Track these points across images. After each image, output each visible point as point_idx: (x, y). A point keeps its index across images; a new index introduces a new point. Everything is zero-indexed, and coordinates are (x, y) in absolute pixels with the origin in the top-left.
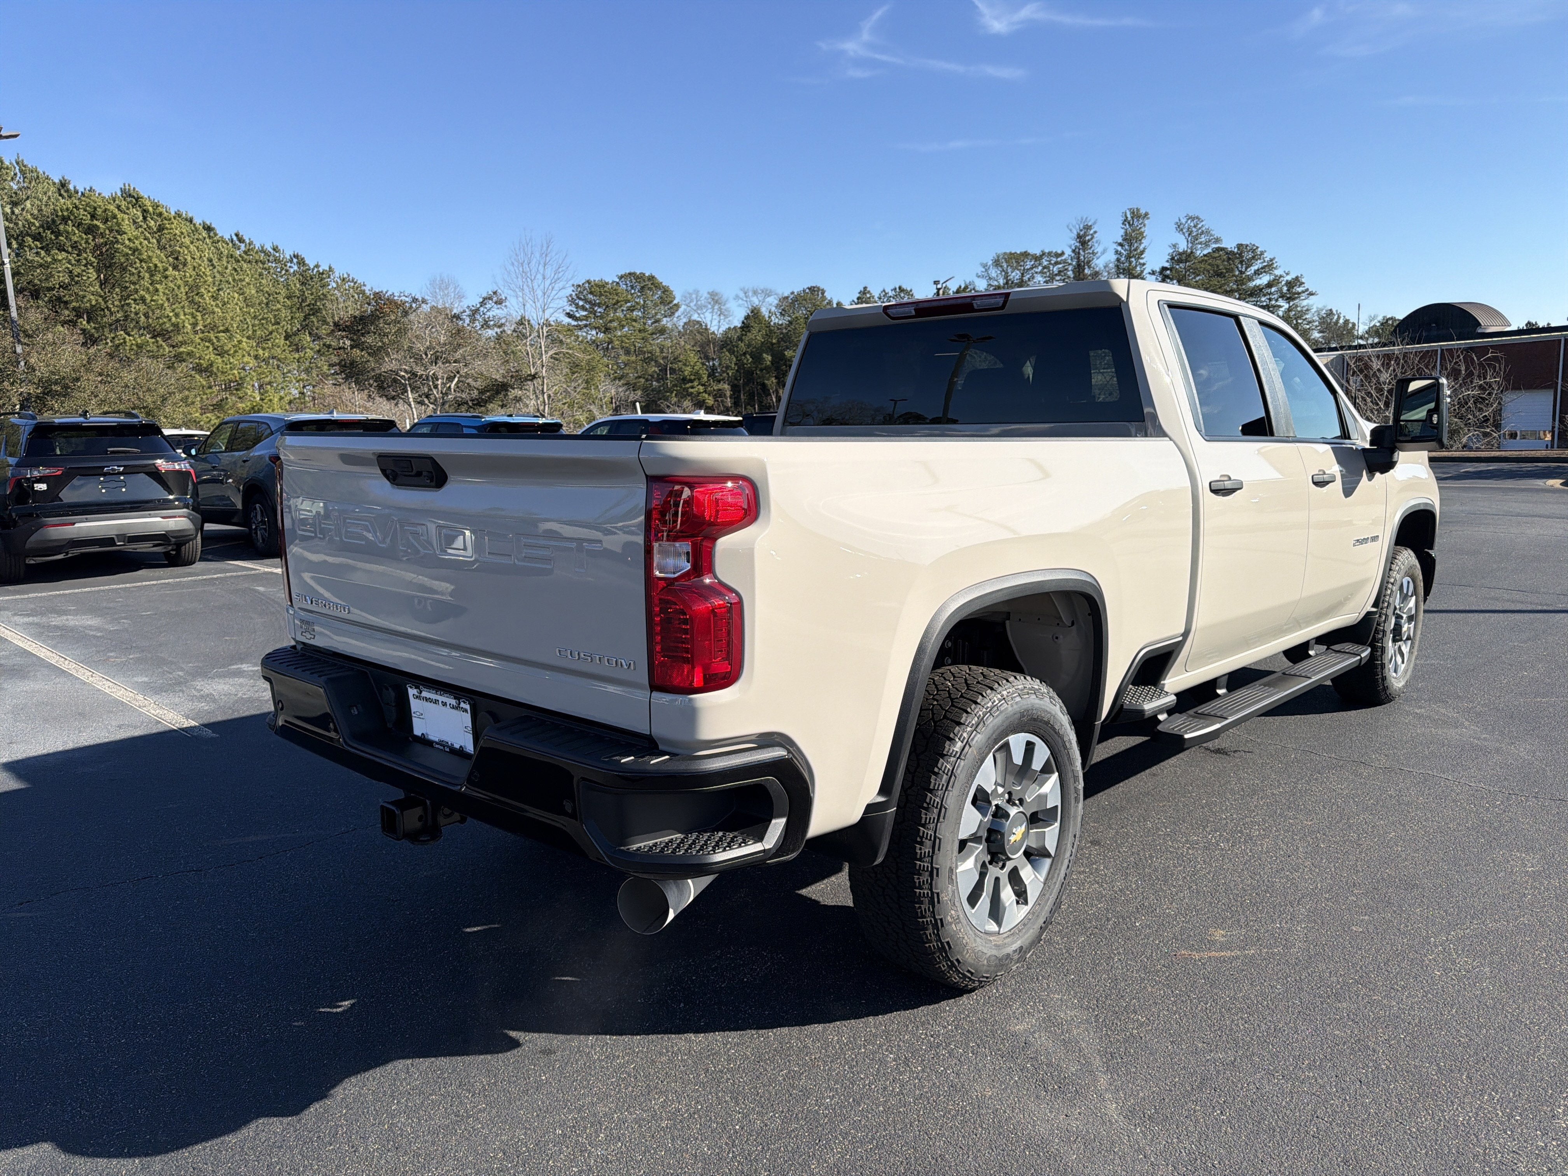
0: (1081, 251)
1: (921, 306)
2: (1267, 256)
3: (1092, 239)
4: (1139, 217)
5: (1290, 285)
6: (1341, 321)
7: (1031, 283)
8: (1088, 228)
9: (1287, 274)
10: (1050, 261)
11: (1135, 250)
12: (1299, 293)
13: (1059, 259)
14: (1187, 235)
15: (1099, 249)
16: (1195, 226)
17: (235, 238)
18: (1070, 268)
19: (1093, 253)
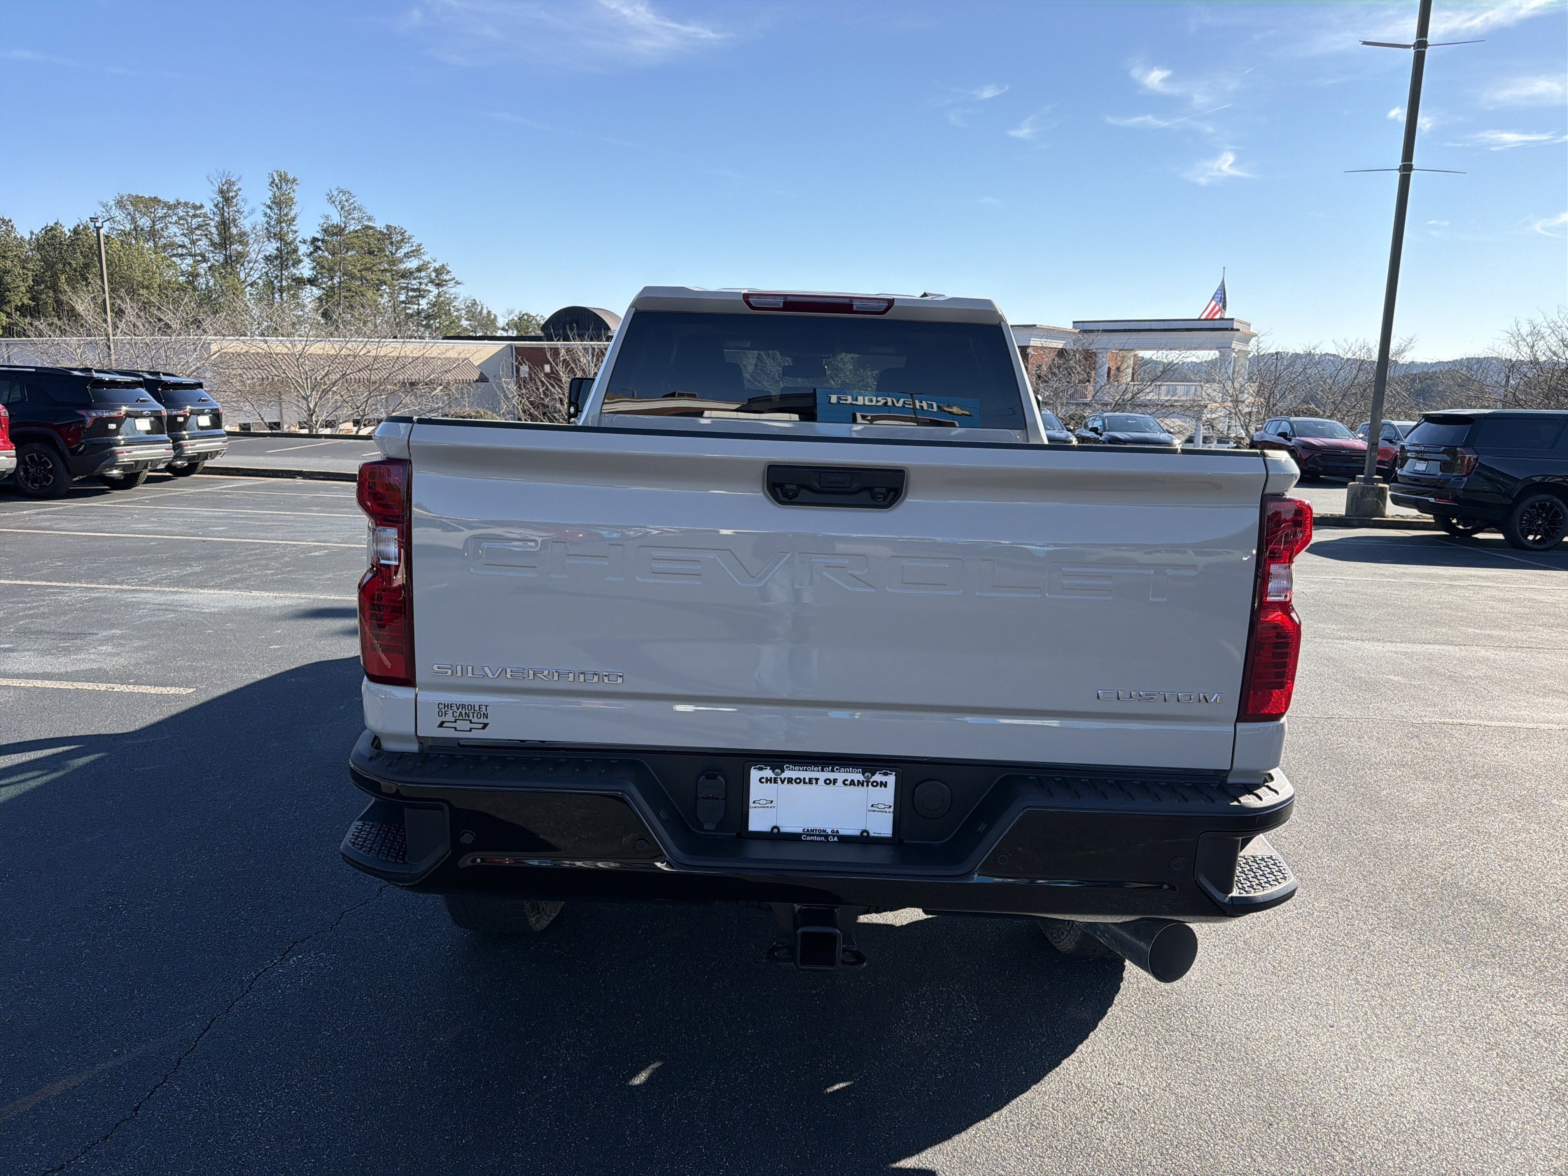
0: (225, 208)
1: (790, 299)
2: (416, 241)
3: (236, 196)
4: (288, 181)
5: (439, 271)
6: (485, 312)
7: (165, 234)
8: (231, 184)
9: (434, 261)
10: (187, 213)
11: (286, 215)
12: (446, 281)
13: (198, 212)
14: (339, 208)
15: (246, 209)
16: (347, 201)
18: (212, 223)
19: (238, 211)
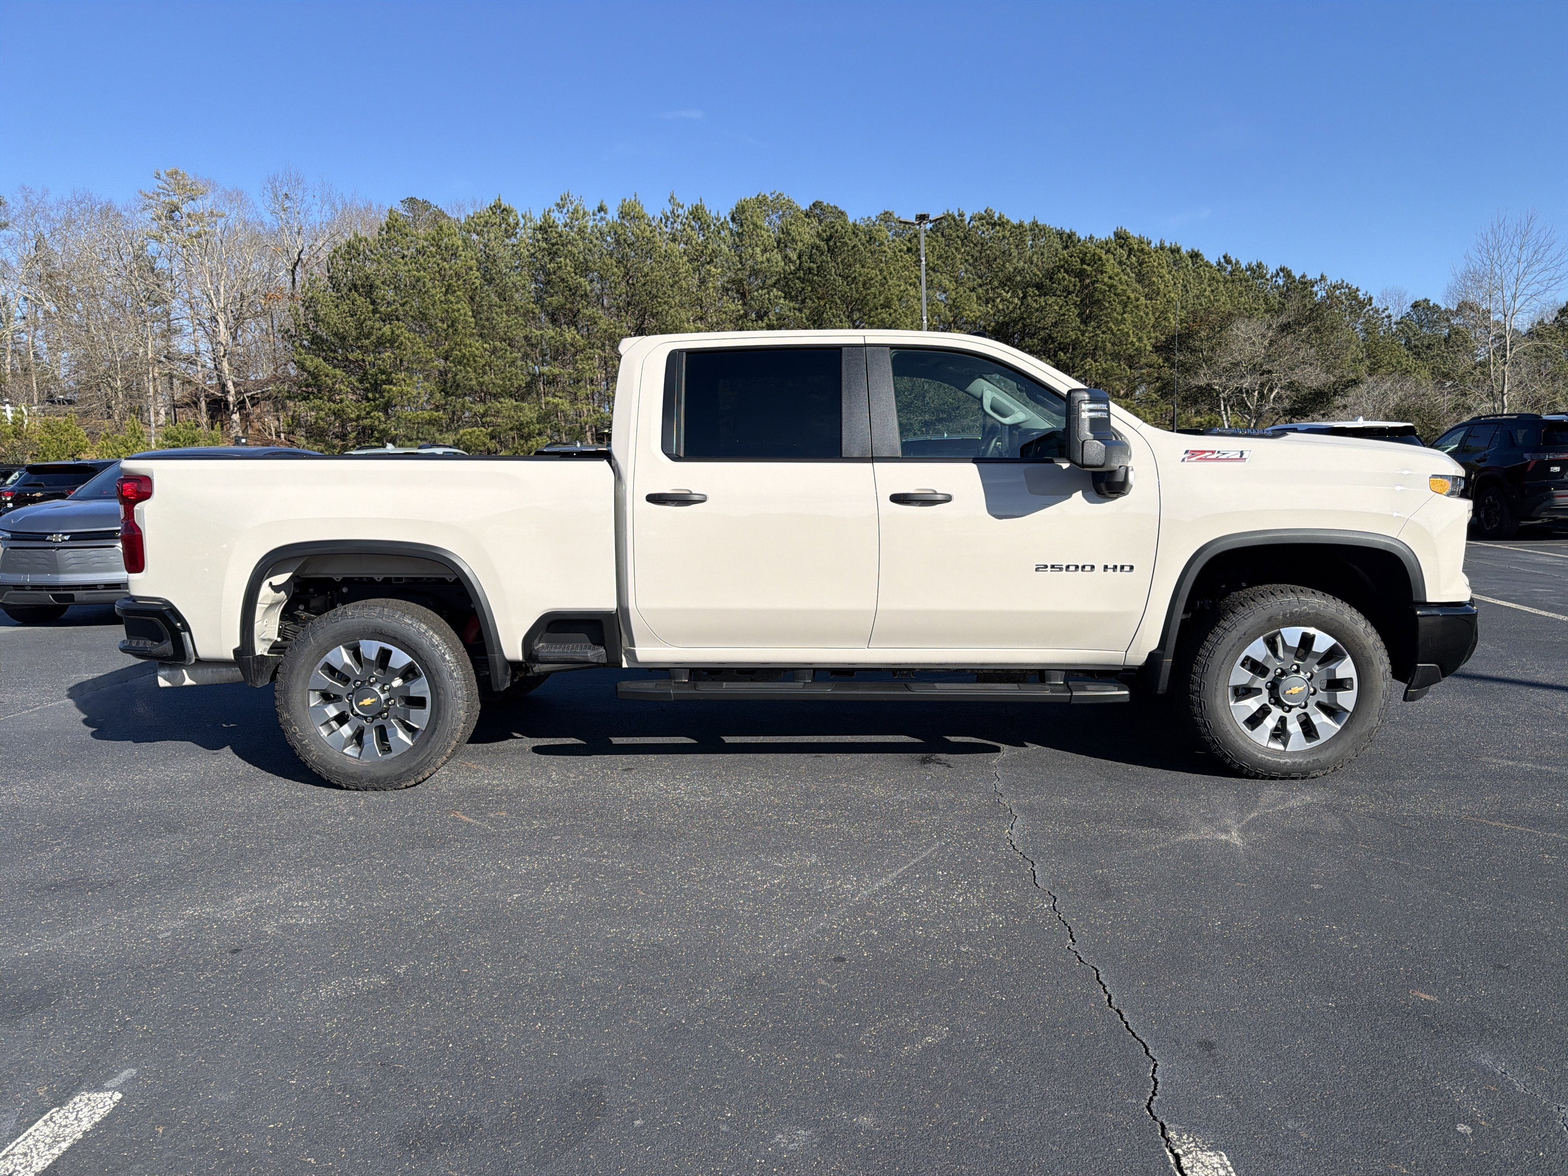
17: (1222, 260)
